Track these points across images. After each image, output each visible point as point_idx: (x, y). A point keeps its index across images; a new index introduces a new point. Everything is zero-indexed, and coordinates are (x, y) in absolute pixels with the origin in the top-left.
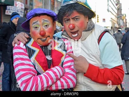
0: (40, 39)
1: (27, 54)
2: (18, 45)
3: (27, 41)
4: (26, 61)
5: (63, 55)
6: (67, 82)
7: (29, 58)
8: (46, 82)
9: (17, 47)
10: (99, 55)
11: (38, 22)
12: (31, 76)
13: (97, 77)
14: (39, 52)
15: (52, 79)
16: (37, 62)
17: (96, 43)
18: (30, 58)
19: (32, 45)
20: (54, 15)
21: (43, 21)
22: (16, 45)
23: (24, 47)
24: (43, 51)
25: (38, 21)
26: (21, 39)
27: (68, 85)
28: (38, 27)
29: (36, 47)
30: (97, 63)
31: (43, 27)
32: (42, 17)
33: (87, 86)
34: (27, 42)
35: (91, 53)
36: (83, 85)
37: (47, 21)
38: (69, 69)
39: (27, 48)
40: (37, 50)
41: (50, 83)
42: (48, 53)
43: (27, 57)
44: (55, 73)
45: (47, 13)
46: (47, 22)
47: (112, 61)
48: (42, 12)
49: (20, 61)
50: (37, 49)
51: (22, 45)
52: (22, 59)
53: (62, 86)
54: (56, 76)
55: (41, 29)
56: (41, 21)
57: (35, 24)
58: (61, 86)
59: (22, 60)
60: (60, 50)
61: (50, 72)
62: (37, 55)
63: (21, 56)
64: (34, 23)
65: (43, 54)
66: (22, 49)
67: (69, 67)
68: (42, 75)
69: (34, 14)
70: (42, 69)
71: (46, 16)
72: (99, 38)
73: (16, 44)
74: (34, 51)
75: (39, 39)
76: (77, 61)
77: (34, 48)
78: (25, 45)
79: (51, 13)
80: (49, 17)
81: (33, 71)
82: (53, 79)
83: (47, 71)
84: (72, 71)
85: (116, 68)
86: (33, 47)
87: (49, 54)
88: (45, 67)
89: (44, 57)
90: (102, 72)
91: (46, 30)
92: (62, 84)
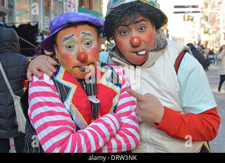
0: (78, 67)
1: (57, 94)
2: (39, 79)
3: (55, 70)
4: (58, 107)
5: (115, 94)
6: (127, 141)
7: (61, 102)
8: (94, 143)
9: (37, 82)
10: (177, 91)
11: (75, 37)
12: (68, 134)
13: (179, 129)
14: (77, 91)
15: (103, 136)
16: (76, 109)
17: (172, 71)
18: (63, 102)
19: (64, 79)
20: (101, 25)
21: (83, 35)
22: (36, 79)
23: (52, 83)
24: (83, 87)
25: (73, 35)
26: (44, 68)
27: (129, 146)
28: (73, 47)
29: (70, 82)
30: (175, 106)
31: (83, 46)
32: (80, 27)
33: (155, 144)
34: (56, 74)
35: (165, 88)
36: (149, 143)
37: (89, 34)
38: (128, 118)
39: (57, 85)
40: (73, 87)
41: (101, 144)
42: (92, 91)
43: (58, 100)
44: (107, 125)
45: (90, 21)
46: (89, 37)
47: (201, 101)
48: (81, 19)
49: (46, 107)
50: (73, 85)
51: (46, 79)
52: (50, 104)
53: (120, 147)
54: (110, 130)
55: (79, 49)
56: (79, 35)
57: (68, 41)
58: (117, 147)
59: (49, 106)
60: (110, 85)
61: (100, 125)
62: (75, 96)
63: (48, 99)
64: (67, 39)
65: (83, 93)
66: (48, 85)
67: (128, 114)
68: (85, 131)
69: (65, 23)
70: (84, 119)
71: (87, 26)
72: (176, 63)
73: (34, 77)
74: (69, 89)
75: (75, 67)
76: (145, 103)
77: (68, 82)
78: (52, 78)
79: (96, 20)
80: (92, 28)
81: (70, 124)
82: (105, 137)
83: (93, 124)
84: (134, 120)
85: (208, 113)
86: (65, 81)
87: (94, 92)
88: (88, 117)
89: (85, 99)
90: (187, 121)
91: (88, 51)
92: (119, 144)
